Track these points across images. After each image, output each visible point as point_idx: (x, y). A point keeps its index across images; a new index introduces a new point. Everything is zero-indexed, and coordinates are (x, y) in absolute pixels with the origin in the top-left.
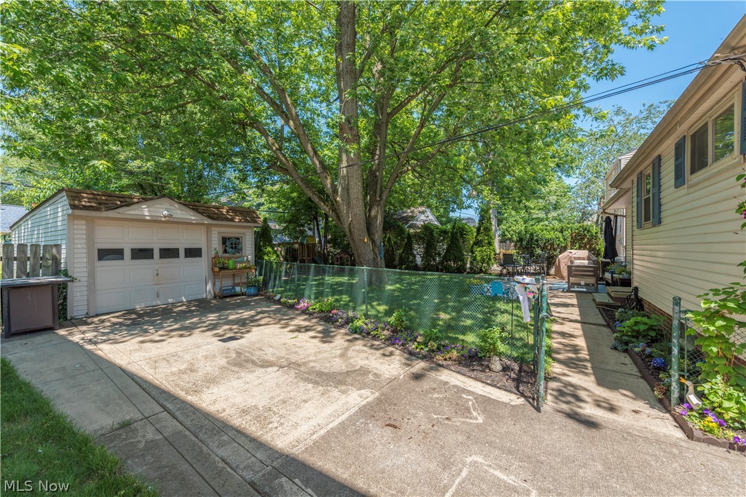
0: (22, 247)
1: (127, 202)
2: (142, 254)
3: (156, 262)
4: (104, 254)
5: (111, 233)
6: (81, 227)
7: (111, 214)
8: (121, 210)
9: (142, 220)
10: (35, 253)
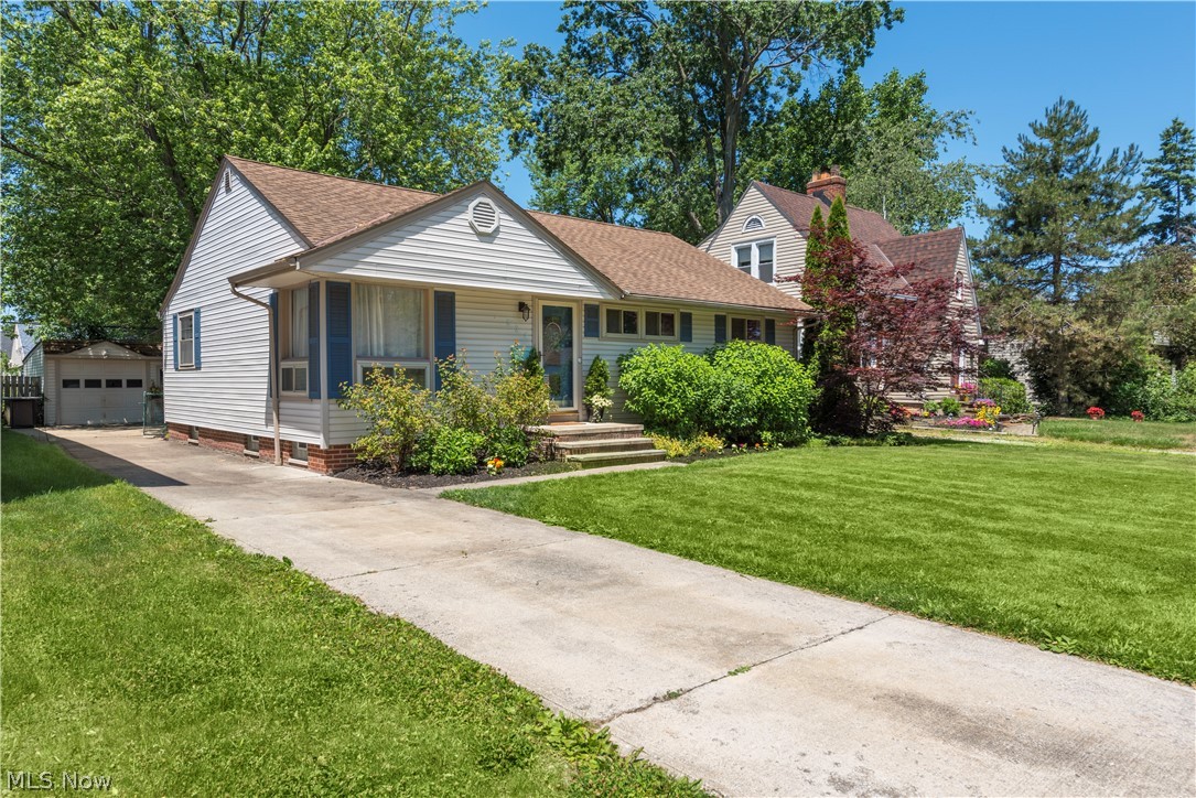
0: (27, 378)
1: (79, 347)
2: (93, 383)
3: (103, 391)
4: (67, 384)
5: (72, 370)
6: (52, 364)
7: (68, 355)
8: (74, 352)
9: (88, 358)
10: (27, 382)
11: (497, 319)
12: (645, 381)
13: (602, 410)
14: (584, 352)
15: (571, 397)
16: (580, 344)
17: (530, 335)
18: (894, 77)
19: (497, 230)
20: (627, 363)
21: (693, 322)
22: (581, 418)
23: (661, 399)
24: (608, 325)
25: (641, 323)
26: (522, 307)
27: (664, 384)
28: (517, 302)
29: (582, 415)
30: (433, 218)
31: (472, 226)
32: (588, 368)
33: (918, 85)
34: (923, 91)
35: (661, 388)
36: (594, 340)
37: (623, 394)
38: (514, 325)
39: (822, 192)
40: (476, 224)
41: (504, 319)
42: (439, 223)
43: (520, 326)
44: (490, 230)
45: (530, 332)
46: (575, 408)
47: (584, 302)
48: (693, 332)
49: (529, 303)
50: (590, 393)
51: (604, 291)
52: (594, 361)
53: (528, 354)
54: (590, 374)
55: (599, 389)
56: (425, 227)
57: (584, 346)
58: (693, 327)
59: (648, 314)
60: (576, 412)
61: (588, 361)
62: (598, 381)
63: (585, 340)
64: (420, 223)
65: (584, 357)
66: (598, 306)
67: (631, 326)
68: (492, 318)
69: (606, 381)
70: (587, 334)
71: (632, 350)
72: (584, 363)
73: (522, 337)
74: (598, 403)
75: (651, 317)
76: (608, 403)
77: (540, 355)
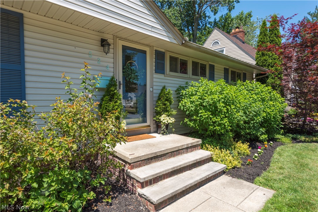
11: (78, 49)
12: (201, 105)
13: (167, 126)
14: (154, 84)
15: (145, 116)
16: (152, 78)
17: (111, 67)
18: (242, 13)
20: (184, 92)
21: (215, 70)
22: (152, 130)
23: (214, 119)
24: (170, 68)
25: (190, 68)
26: (104, 43)
27: (216, 107)
28: (99, 38)
29: (152, 128)
32: (157, 95)
33: (250, 15)
34: (251, 17)
35: (214, 110)
36: (161, 76)
37: (182, 114)
38: (96, 57)
39: (236, 35)
41: (87, 51)
43: (101, 58)
45: (112, 65)
46: (148, 123)
47: (155, 49)
48: (215, 76)
49: (110, 41)
50: (159, 114)
51: (170, 35)
52: (162, 90)
53: (108, 82)
54: (159, 99)
55: (165, 110)
57: (154, 80)
58: (215, 73)
59: (193, 62)
60: (149, 126)
61: (157, 90)
62: (165, 105)
63: (156, 76)
65: (154, 87)
66: (164, 53)
67: (184, 70)
68: (72, 48)
69: (170, 104)
70: (157, 71)
71: (187, 83)
72: (154, 91)
73: (105, 68)
74: (165, 121)
75: (195, 64)
76: (172, 120)
77: (120, 84)
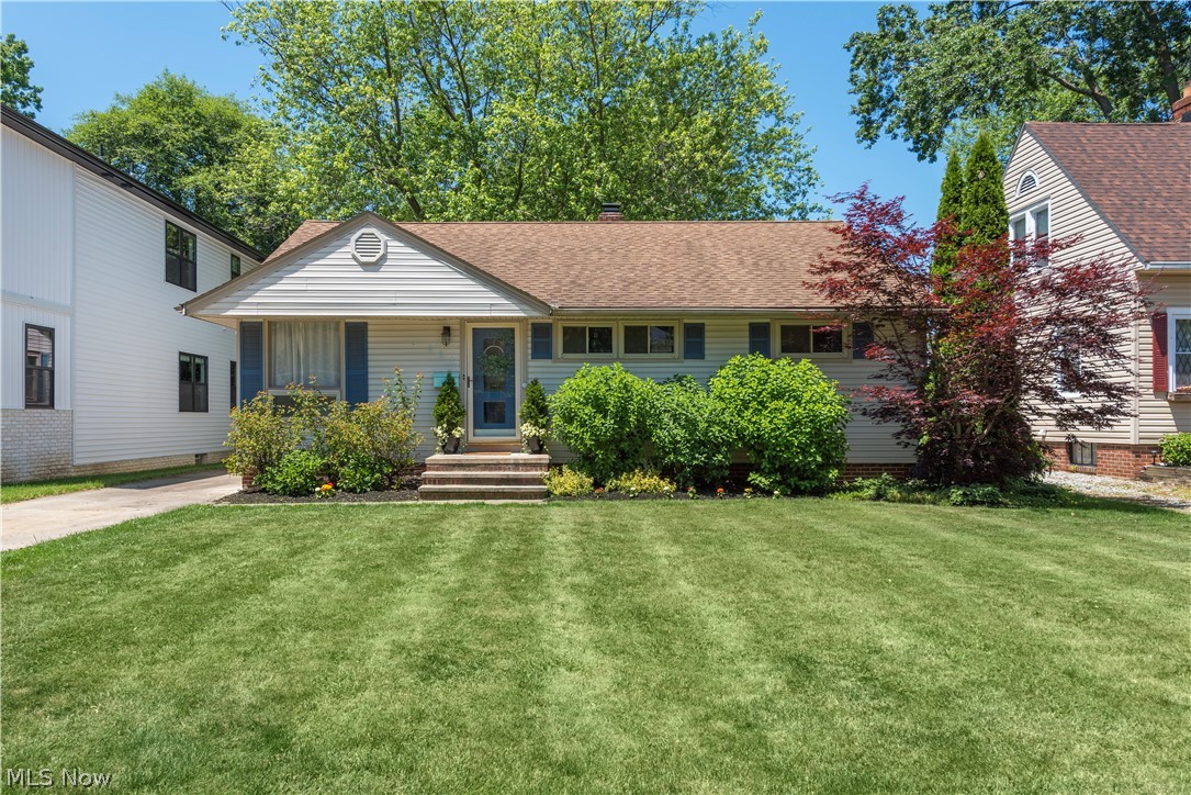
11: (416, 345)
14: (531, 376)
16: (526, 368)
17: (460, 360)
19: (384, 258)
21: (707, 334)
24: (566, 346)
25: (618, 340)
26: (447, 331)
28: (440, 328)
30: (313, 255)
31: (355, 258)
36: (546, 362)
38: (436, 351)
40: (358, 255)
41: (427, 345)
42: (318, 259)
43: (441, 351)
44: (373, 259)
47: (530, 321)
48: (706, 346)
49: (455, 326)
51: (526, 307)
56: (304, 265)
57: (530, 369)
58: (706, 340)
59: (627, 329)
64: (300, 262)
66: (552, 325)
67: (602, 344)
68: (411, 345)
70: (536, 357)
75: (637, 331)
77: (469, 381)
